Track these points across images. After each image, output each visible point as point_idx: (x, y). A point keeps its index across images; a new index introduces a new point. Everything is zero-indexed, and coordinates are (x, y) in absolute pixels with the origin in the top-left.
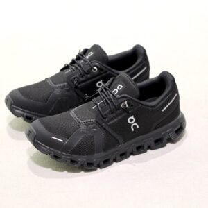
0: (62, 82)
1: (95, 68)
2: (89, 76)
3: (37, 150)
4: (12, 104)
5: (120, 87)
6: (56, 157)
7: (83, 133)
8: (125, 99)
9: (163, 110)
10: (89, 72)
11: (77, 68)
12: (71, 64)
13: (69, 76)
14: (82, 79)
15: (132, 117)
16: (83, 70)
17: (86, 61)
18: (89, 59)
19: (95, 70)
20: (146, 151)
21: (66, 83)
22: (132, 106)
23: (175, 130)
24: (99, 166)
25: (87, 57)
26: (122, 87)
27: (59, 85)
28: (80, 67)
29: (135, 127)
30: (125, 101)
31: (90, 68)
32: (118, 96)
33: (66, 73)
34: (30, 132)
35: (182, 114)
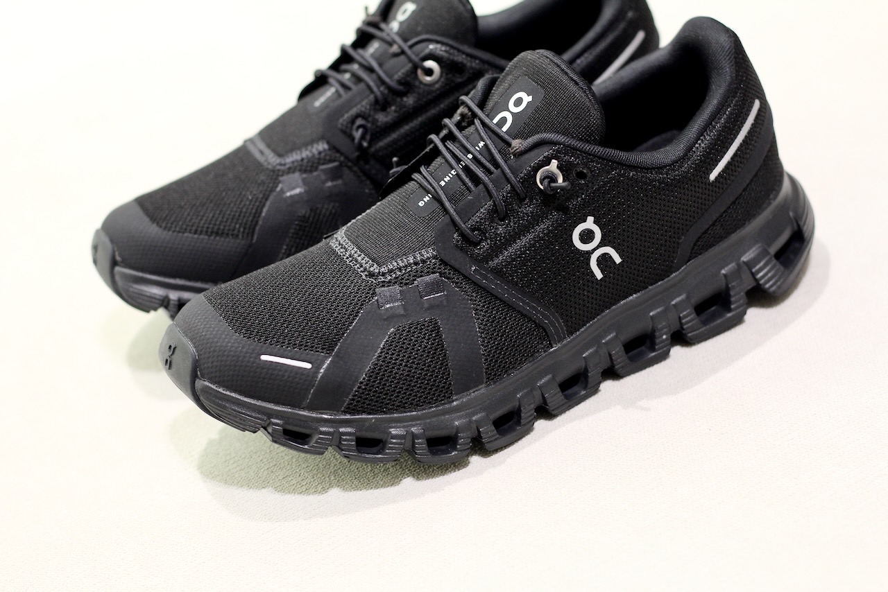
0: (306, 145)
1: (430, 64)
2: (410, 101)
3: (219, 425)
4: (114, 263)
5: (518, 102)
6: (294, 436)
7: (391, 318)
8: (545, 152)
9: (713, 176)
10: (408, 84)
11: (358, 79)
12: (336, 66)
13: (332, 114)
14: (382, 118)
15: (590, 223)
16: (382, 82)
17: (390, 43)
18: (400, 33)
19: (429, 72)
20: (664, 356)
21: (322, 146)
22: (581, 175)
23: (773, 250)
24: (481, 447)
25: (395, 26)
26: (527, 99)
27: (295, 157)
28: (370, 70)
29: (604, 261)
30: (547, 162)
31: (409, 66)
32: (517, 144)
33: (317, 104)
34: (172, 349)
35: (794, 183)
